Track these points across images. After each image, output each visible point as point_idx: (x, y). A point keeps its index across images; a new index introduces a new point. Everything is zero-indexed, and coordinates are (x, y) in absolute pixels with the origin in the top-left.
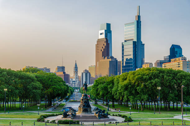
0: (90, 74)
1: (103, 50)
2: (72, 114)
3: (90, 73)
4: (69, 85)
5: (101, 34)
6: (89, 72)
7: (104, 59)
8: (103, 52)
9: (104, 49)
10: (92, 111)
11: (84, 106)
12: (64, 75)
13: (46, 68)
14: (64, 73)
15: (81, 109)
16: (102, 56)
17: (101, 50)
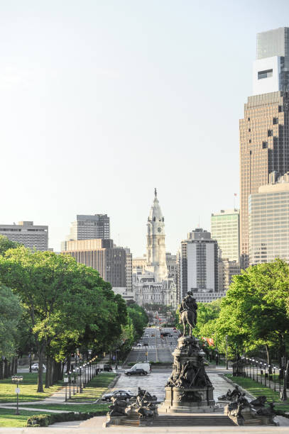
0: (216, 247)
1: (271, 146)
2: (142, 411)
3: (215, 242)
4: (130, 294)
5: (263, 74)
6: (213, 237)
7: (276, 180)
8: (269, 151)
9: (275, 139)
10: (216, 399)
11: (185, 382)
12: (107, 252)
13: (31, 223)
14: (107, 243)
15: (175, 393)
16: (269, 172)
17: (265, 145)
